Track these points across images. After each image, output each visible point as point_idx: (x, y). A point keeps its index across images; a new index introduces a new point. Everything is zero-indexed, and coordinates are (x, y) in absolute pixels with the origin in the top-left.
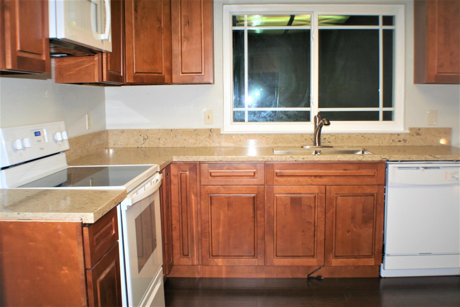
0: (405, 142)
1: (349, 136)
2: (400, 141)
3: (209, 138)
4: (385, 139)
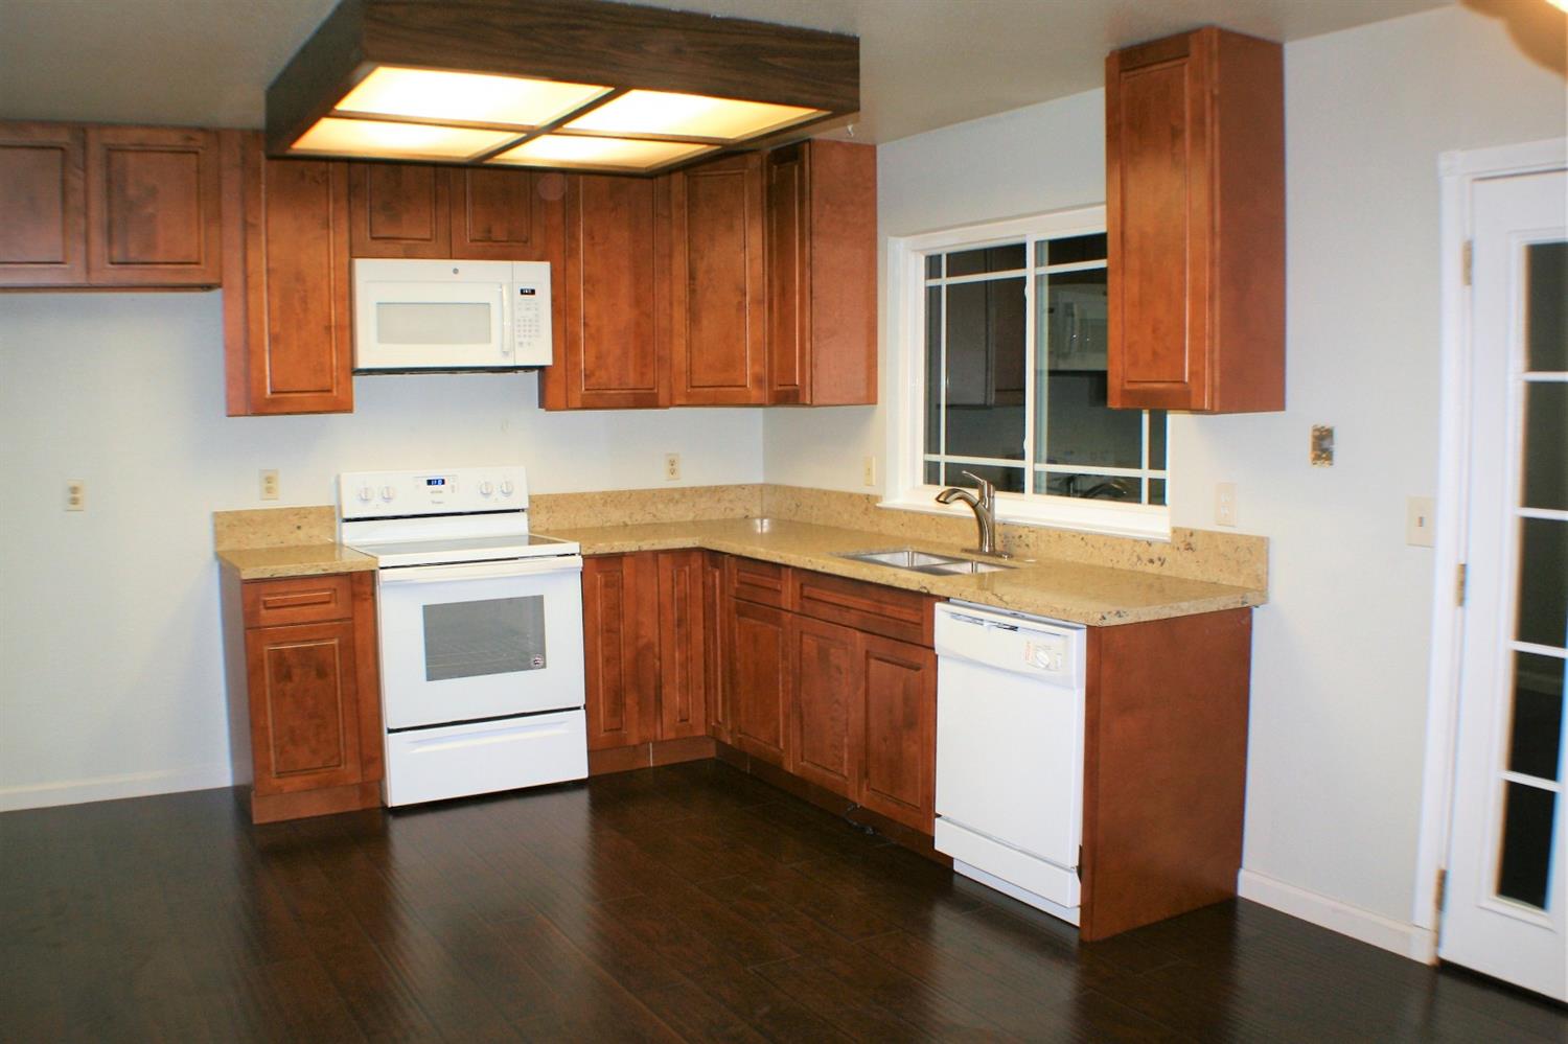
0: (1162, 564)
1: (1060, 536)
2: (1151, 561)
3: (866, 514)
4: (1123, 552)
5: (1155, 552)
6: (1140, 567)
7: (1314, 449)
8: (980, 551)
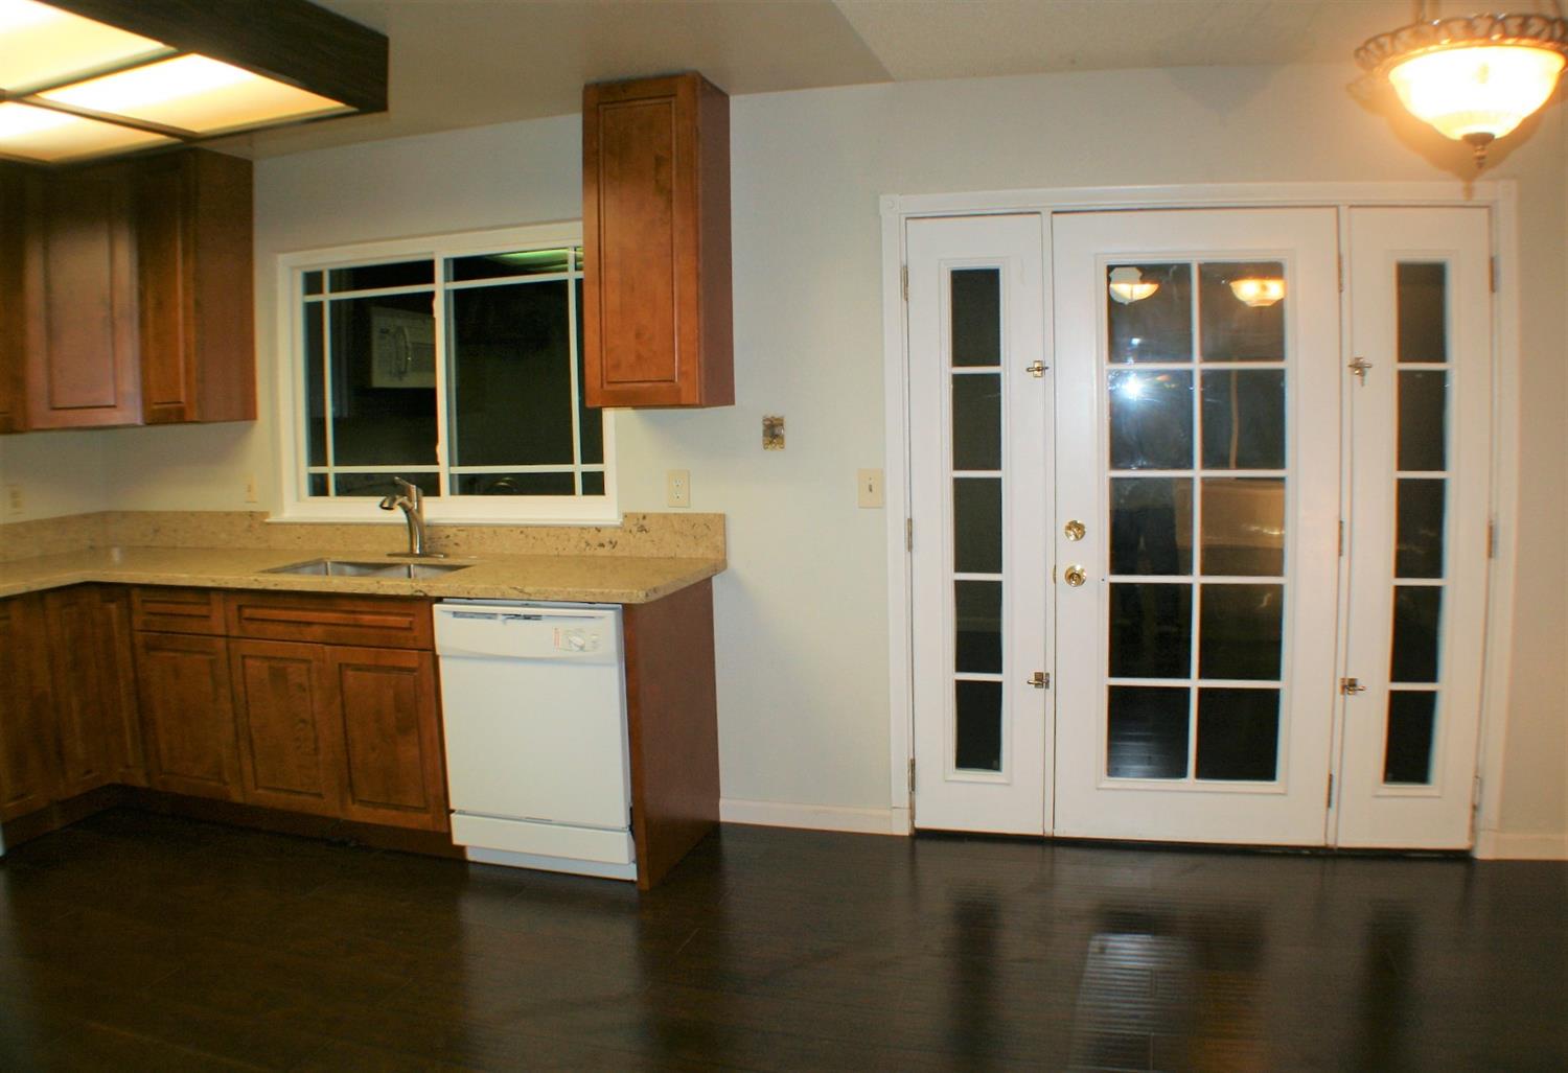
0: (614, 547)
1: (495, 532)
2: (602, 545)
3: (250, 531)
4: (569, 540)
5: (605, 537)
6: (589, 552)
7: (765, 435)
8: (411, 554)
